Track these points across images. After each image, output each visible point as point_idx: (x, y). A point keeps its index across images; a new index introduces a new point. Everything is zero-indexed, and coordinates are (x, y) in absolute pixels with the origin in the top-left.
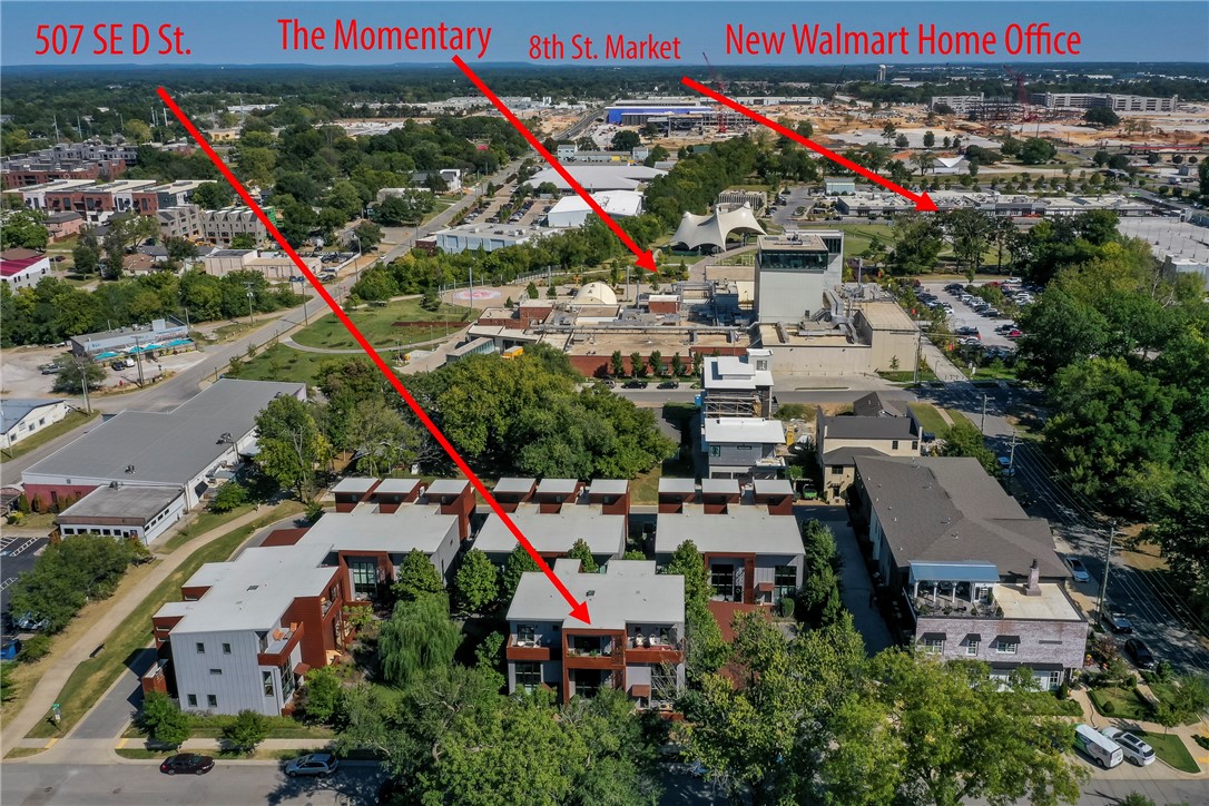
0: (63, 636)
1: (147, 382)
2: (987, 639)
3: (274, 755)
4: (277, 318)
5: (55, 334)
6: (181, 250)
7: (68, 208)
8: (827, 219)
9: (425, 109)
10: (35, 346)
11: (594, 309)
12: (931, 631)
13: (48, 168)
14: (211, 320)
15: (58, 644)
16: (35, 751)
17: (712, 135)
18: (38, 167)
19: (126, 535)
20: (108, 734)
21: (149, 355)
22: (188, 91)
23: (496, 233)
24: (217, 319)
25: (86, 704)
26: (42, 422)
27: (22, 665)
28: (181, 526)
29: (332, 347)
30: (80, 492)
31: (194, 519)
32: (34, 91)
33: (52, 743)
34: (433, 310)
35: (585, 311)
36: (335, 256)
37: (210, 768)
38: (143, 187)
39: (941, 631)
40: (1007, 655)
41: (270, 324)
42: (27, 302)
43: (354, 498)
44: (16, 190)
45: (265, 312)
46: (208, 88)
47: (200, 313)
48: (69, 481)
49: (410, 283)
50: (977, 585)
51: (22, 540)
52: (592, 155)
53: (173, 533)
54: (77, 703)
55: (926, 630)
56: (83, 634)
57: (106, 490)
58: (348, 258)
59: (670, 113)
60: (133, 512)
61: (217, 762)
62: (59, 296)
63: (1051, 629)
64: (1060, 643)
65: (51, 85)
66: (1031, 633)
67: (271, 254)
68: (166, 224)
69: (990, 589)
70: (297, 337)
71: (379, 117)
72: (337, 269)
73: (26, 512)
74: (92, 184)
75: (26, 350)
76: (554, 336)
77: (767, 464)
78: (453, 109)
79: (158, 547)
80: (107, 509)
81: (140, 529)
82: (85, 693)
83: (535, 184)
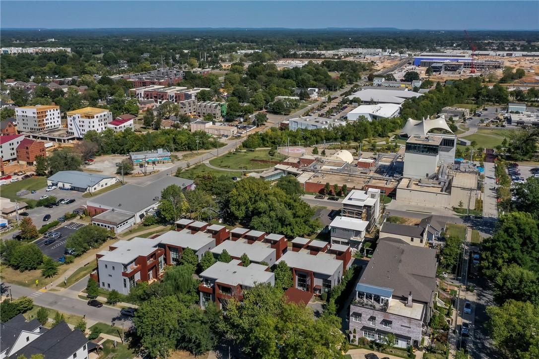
0: (80, 258)
1: (148, 174)
2: (379, 320)
3: (121, 307)
4: (208, 152)
5: (126, 151)
6: (185, 119)
7: (151, 98)
8: (497, 126)
9: (324, 55)
10: (119, 155)
11: (334, 162)
12: (356, 311)
13: (151, 79)
14: (183, 150)
15: (77, 260)
16: (57, 290)
17: (465, 74)
18: (148, 79)
19: (111, 228)
20: (78, 290)
21: (154, 163)
22: (226, 42)
23: (316, 122)
24: (186, 150)
25: (77, 280)
26: (106, 184)
27: (65, 265)
28: (130, 229)
29: (221, 167)
30: (103, 210)
31: (136, 227)
32: (165, 41)
33: (63, 289)
34: (272, 156)
35: (329, 163)
36: (245, 127)
37: (101, 306)
38: (182, 90)
39: (360, 312)
40: (387, 328)
41: (205, 154)
42: (119, 137)
43: (183, 227)
44: (134, 89)
45: (205, 149)
46: (235, 41)
47: (179, 147)
48: (100, 206)
49: (268, 142)
50: (382, 297)
51: (82, 225)
52: (391, 83)
53: (127, 230)
54: (74, 279)
55: (354, 311)
56: (85, 259)
57: (111, 211)
58: (250, 128)
59: (448, 61)
60: (115, 220)
61: (104, 305)
62: (129, 136)
63: (406, 320)
64: (410, 328)
65: (173, 38)
66: (397, 321)
67: (219, 124)
68: (182, 108)
69: (388, 300)
70: (211, 162)
71: (301, 58)
72: (243, 133)
73: (86, 215)
74: (163, 88)
75: (115, 156)
76: (309, 173)
77: (355, 240)
78: (337, 55)
79: (120, 234)
80: (108, 218)
81: (115, 227)
82: (78, 277)
83: (351, 97)
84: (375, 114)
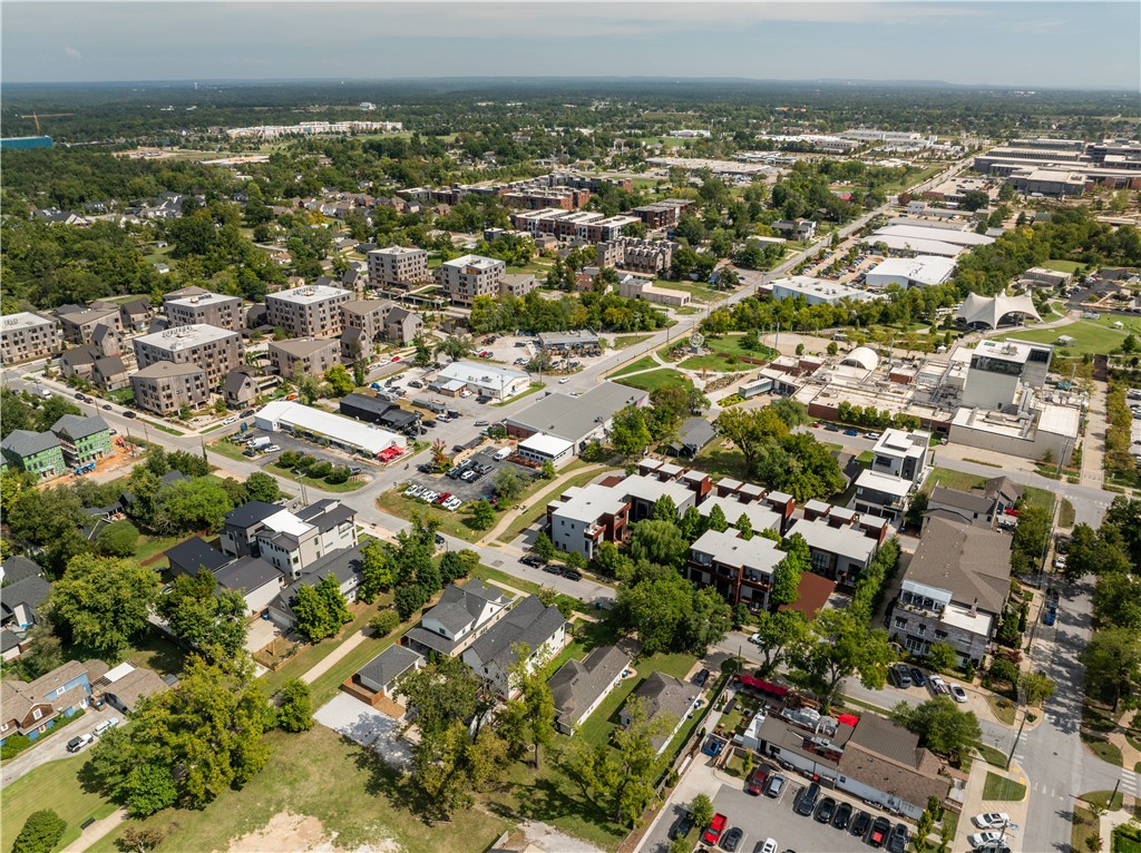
2: (930, 630)
7: (551, 232)
12: (900, 616)
13: (544, 194)
16: (499, 547)
23: (816, 289)
30: (529, 433)
34: (749, 348)
38: (595, 219)
40: (940, 641)
43: (649, 470)
44: (524, 216)
45: (648, 331)
50: (936, 602)
52: (939, 212)
55: (897, 615)
63: (966, 635)
64: (970, 643)
66: (955, 634)
69: (944, 606)
74: (567, 213)
76: (813, 387)
79: (557, 472)
81: (551, 459)
83: (871, 241)
84: (912, 278)
